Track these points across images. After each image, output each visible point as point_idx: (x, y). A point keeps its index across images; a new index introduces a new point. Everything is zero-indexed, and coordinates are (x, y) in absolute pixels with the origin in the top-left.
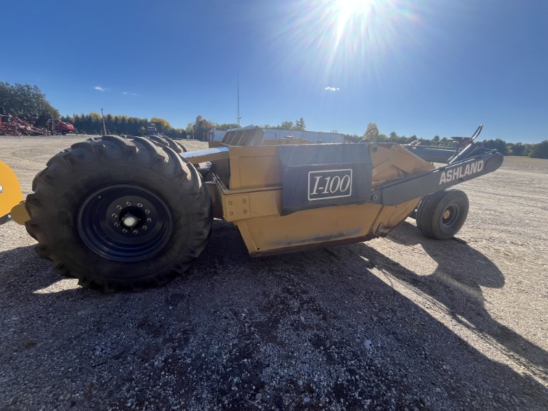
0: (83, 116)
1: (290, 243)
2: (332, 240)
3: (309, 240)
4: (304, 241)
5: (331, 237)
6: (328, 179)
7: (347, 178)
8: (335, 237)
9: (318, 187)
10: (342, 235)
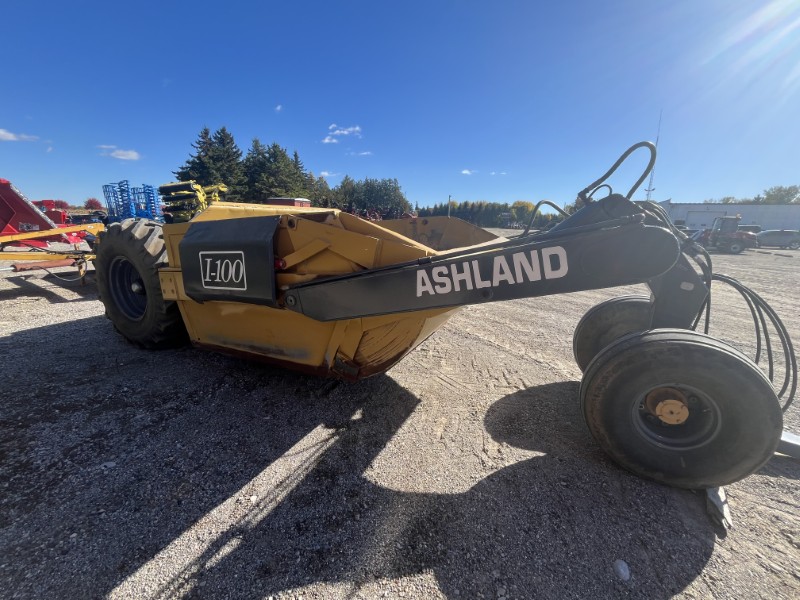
0: (441, 206)
1: (225, 343)
2: (270, 356)
3: (244, 346)
4: (239, 345)
5: (268, 350)
6: (219, 262)
7: (238, 263)
8: (274, 352)
9: (210, 272)
10: (281, 353)
